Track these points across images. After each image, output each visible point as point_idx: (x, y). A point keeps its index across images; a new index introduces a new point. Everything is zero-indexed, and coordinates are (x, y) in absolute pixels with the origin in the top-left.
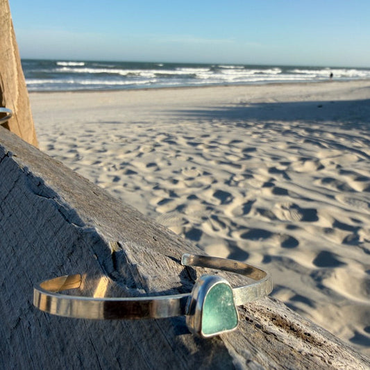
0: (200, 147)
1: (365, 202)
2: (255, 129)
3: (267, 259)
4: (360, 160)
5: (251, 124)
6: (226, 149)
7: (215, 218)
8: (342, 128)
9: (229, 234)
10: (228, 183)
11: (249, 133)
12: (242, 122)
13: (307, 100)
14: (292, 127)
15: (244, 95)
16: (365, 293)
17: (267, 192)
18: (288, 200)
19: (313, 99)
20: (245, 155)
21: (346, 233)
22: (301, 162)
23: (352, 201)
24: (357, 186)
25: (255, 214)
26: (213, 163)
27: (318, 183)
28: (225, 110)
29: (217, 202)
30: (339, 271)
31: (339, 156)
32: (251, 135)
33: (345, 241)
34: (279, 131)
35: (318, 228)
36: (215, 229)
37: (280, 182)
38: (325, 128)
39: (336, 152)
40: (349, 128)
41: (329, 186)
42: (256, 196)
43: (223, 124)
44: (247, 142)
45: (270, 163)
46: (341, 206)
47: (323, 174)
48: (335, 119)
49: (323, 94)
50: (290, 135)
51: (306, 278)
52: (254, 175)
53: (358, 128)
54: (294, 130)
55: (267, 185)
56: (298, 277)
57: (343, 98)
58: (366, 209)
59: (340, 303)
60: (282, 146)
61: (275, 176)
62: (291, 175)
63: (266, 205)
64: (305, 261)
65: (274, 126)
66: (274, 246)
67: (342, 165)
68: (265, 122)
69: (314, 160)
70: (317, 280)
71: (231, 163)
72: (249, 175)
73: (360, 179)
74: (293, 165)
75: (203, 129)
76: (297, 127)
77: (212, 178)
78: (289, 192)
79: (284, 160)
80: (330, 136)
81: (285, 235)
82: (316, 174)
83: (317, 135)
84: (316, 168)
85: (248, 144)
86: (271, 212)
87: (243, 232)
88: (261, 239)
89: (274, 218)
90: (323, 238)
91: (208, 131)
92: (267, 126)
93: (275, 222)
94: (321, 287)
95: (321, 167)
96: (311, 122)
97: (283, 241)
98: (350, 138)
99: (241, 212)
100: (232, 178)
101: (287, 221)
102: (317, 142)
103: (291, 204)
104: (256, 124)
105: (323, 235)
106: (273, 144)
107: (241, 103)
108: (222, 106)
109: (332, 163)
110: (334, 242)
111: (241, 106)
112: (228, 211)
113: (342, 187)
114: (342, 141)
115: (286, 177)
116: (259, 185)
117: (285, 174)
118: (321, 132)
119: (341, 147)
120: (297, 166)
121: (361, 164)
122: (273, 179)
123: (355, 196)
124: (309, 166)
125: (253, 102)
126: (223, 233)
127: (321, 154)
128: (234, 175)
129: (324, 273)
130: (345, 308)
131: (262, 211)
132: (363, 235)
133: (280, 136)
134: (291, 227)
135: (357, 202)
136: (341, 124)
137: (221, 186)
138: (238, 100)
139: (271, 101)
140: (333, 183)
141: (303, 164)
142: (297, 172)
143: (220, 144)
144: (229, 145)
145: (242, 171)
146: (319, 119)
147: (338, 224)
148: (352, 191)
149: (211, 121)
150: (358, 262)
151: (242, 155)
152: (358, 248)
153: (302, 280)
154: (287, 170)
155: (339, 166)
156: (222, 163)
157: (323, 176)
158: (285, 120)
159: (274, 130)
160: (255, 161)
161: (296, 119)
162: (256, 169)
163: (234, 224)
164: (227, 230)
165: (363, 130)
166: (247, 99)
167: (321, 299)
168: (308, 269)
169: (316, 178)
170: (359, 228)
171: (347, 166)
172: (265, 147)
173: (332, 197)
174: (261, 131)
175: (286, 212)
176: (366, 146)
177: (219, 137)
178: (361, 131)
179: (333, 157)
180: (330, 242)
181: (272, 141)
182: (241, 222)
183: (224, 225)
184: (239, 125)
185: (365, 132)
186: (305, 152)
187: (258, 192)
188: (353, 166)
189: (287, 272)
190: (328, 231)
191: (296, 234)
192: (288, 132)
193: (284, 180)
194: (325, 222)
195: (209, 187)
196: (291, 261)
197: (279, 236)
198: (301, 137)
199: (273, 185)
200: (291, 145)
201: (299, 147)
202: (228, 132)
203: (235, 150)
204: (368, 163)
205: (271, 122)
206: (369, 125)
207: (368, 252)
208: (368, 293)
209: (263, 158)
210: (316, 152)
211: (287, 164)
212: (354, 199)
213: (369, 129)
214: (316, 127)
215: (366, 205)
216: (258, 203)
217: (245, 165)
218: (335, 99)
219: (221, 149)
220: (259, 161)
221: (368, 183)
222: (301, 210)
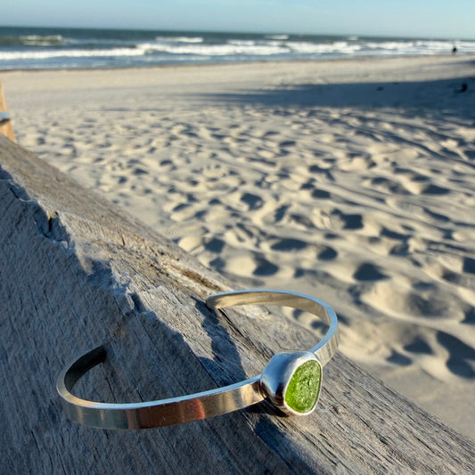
0: (227, 140)
2: (296, 117)
3: (299, 273)
4: (421, 156)
5: (292, 111)
6: (258, 142)
7: (241, 226)
8: (403, 116)
9: (257, 245)
10: (258, 184)
11: (289, 123)
12: (281, 109)
13: (364, 80)
14: (342, 115)
15: (284, 74)
16: (409, 309)
17: (306, 196)
18: (329, 204)
19: (373, 79)
20: (282, 150)
21: (394, 243)
22: (349, 159)
23: (405, 205)
24: (414, 188)
25: (289, 221)
26: (241, 160)
27: (367, 184)
28: (261, 93)
29: (244, 207)
30: (381, 286)
31: (396, 151)
32: (289, 126)
33: (393, 252)
34: (326, 120)
35: (361, 237)
36: (240, 239)
37: (321, 183)
38: (383, 117)
39: (393, 146)
40: (410, 116)
41: (380, 188)
42: (291, 200)
43: (257, 111)
44: (285, 134)
45: (311, 159)
46: (391, 211)
47: (374, 173)
48: (396, 105)
49: (385, 73)
50: (338, 125)
51: (344, 293)
52: (291, 175)
53: (422, 115)
54: (345, 119)
55: (307, 186)
56: (333, 292)
57: (409, 78)
58: (420, 214)
59: (378, 320)
60: (327, 139)
61: (315, 176)
62: (335, 175)
63: (303, 211)
64: (343, 273)
65: (320, 114)
66: (309, 258)
67: (398, 162)
68: (309, 109)
69: (365, 155)
70: (355, 295)
71: (263, 161)
72: (284, 174)
73: (418, 178)
74: (338, 162)
75: (232, 117)
76: (349, 115)
77: (240, 178)
78: (332, 196)
79: (328, 156)
80: (387, 127)
81: (322, 245)
82: (366, 172)
83: (371, 125)
84: (366, 165)
85: (287, 137)
86: (308, 219)
87: (273, 242)
88: (294, 250)
89: (311, 226)
90: (367, 249)
91: (238, 120)
92: (312, 114)
93: (313, 231)
94: (358, 303)
95: (373, 164)
96: (367, 110)
97: (319, 251)
98: (412, 128)
99: (272, 219)
100: (263, 179)
101: (326, 230)
102: (370, 134)
103: (332, 209)
104: (298, 111)
105: (366, 245)
106: (317, 136)
107: (282, 85)
108: (258, 88)
109: (386, 160)
110: (380, 254)
111: (281, 88)
112: (257, 218)
113: (395, 188)
114: (402, 132)
115: (330, 177)
116: (296, 187)
117: (328, 173)
118: (376, 121)
119: (398, 140)
120: (344, 164)
121: (421, 161)
122: (313, 180)
123: (410, 199)
124: (358, 163)
125: (297, 82)
126: (249, 244)
127: (374, 149)
128: (266, 174)
129: (363, 287)
130: (384, 326)
131: (297, 218)
132: (414, 245)
133: (326, 127)
134: (330, 236)
135: (410, 206)
136: (402, 111)
137: (250, 188)
138: (278, 80)
139: (320, 81)
140: (384, 184)
141: (351, 161)
142: (343, 171)
143: (252, 137)
144: (263, 138)
145: (276, 169)
146: (376, 105)
147: (386, 232)
148: (407, 193)
149: (242, 107)
150: (403, 274)
151: (277, 150)
152: (405, 259)
153: (338, 296)
154: (332, 168)
155: (394, 164)
156: (252, 160)
157: (374, 176)
158: (334, 105)
159: (320, 119)
160: (293, 156)
161: (348, 105)
162: (293, 167)
163: (263, 233)
164: (254, 240)
165: (428, 118)
166: (289, 79)
167: (360, 317)
168: (344, 283)
169: (365, 178)
170: (409, 237)
171: (404, 164)
172: (307, 141)
173: (382, 201)
174: (303, 120)
175: (326, 220)
176: (429, 139)
177: (251, 128)
178: (425, 120)
179: (388, 152)
180: (372, 252)
181: (316, 133)
182: (272, 230)
183: (250, 234)
184: (277, 113)
185: (430, 121)
186: (355, 147)
187: (294, 196)
188: (411, 163)
189: (321, 287)
190: (373, 240)
191: (335, 244)
192: (336, 121)
193: (327, 181)
194: (370, 230)
195: (235, 189)
196: (327, 275)
197: (315, 248)
198: (351, 127)
199: (313, 186)
200: (339, 138)
201: (347, 141)
202: (262, 121)
203: (270, 144)
204: (429, 159)
205: (317, 108)
206: (437, 113)
207: (417, 264)
208: (412, 308)
209: (303, 154)
210: (367, 145)
211: (332, 161)
212: (408, 203)
213: (436, 118)
214: (370, 115)
215: (421, 210)
216: (295, 209)
217: (281, 162)
218: (399, 79)
219: (253, 143)
220: (298, 157)
221: (427, 183)
222: (344, 217)
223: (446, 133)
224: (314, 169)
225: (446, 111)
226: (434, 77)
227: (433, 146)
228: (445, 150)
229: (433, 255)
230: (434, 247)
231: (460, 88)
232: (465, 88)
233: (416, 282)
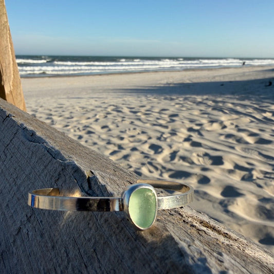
0: (139, 114)
1: (256, 151)
2: (177, 101)
4: (252, 122)
5: (174, 97)
6: (157, 115)
7: (150, 163)
8: (238, 99)
9: (161, 175)
10: (159, 139)
11: (173, 104)
12: (168, 97)
13: (213, 80)
14: (203, 100)
15: (168, 78)
16: (259, 215)
17: (187, 145)
18: (202, 150)
19: (217, 79)
20: (171, 119)
21: (244, 173)
22: (210, 124)
23: (247, 150)
24: (250, 140)
25: (179, 160)
26: (148, 125)
27: (222, 138)
28: (156, 88)
29: (152, 152)
30: (239, 200)
31: (237, 119)
32: (174, 106)
33: (243, 179)
34: (194, 102)
35: (223, 170)
36: (150, 172)
37: (195, 138)
38: (226, 100)
39: (235, 116)
40: (243, 99)
41: (230, 140)
42: (179, 148)
43: (155, 98)
44: (172, 110)
45: (188, 125)
46: (240, 154)
47: (225, 132)
48: (233, 93)
49: (224, 76)
50: (201, 105)
51: (216, 205)
52: (178, 133)
53: (249, 99)
54: (205, 102)
55: (187, 139)
56: (210, 204)
57: (238, 79)
58: (257, 156)
59: (240, 223)
60: (196, 113)
61: (192, 134)
62: (203, 133)
63: (186, 154)
64: (215, 193)
65: (191, 99)
66: (193, 182)
67: (239, 125)
68: (184, 96)
69: (220, 122)
70: (224, 206)
71: (161, 125)
72: (174, 133)
73: (252, 134)
74: (204, 126)
75: (141, 101)
76: (207, 99)
77: (148, 135)
78: (203, 145)
79: (198, 122)
80: (230, 105)
81: (200, 175)
82: (221, 131)
83: (221, 105)
84: (221, 127)
85: (173, 111)
86: (190, 159)
87: (170, 173)
88: (183, 178)
89: (192, 163)
90: (228, 177)
91: (144, 103)
92: (186, 99)
93: (193, 166)
94: (227, 211)
95: (225, 127)
96: (217, 96)
97: (199, 179)
98: (244, 106)
99: (169, 159)
100: (162, 136)
101: (201, 165)
102: (221, 110)
103: (204, 153)
104: (178, 98)
105: (227, 174)
106: (190, 112)
107: (167, 84)
108: (154, 85)
110: (235, 180)
111: (167, 85)
112: (160, 159)
113: (240, 141)
114: (239, 109)
115: (200, 134)
116: (181, 140)
117: (198, 132)
118: (224, 102)
119: (237, 113)
120: (207, 127)
121: (253, 124)
122: (191, 136)
123: (249, 146)
124: (216, 126)
125: (175, 82)
126: (156, 174)
127: (224, 118)
128: (163, 133)
129: (229, 201)
130: (245, 227)
131: (184, 158)
132: (255, 174)
133: (195, 106)
134: (204, 169)
135: (250, 151)
136: (237, 97)
137: (154, 141)
138: (165, 82)
139: (188, 82)
140: (233, 138)
141: (212, 125)
142: (208, 131)
143: (153, 112)
144: (159, 113)
145: (168, 130)
146: (222, 94)
147: (237, 167)
148: (247, 143)
149: (146, 96)
150: (253, 193)
151: (168, 120)
152: (252, 183)
153: (214, 207)
154: (200, 129)
155: (237, 126)
156: (154, 125)
157: (226, 133)
158: (198, 94)
159: (191, 102)
160: (178, 123)
161: (206, 94)
162: (179, 129)
163: (164, 168)
164: (159, 172)
165: (253, 101)
166: (171, 81)
167: (228, 220)
168: (217, 199)
169: (221, 135)
170: (252, 169)
171: (243, 126)
172: (185, 114)
173: (233, 148)
174: (181, 102)
175: (201, 159)
176: (255, 112)
177: (152, 107)
178: (251, 102)
179: (233, 120)
180: (232, 179)
181: (189, 109)
182: (169, 166)
183: (157, 169)
184: (166, 99)
185: (254, 102)
186: (213, 117)
187: (180, 145)
188: (247, 126)
189: (202, 201)
190: (230, 172)
191: (208, 174)
192: (200, 103)
193: (199, 136)
194: (228, 165)
195: (146, 142)
196: (205, 194)
197: (196, 176)
199: (191, 140)
200: (203, 112)
201: (208, 114)
202: (158, 103)
203: (163, 116)
204: (257, 123)
205: (188, 96)
206: (257, 97)
207: (260, 186)
208: (261, 215)
209: (183, 121)
210: (220, 116)
211: (200, 125)
212: (249, 149)
213: (257, 100)
214: (219, 99)
215: (256, 153)
216: (181, 153)
217: (171, 126)
218: (233, 80)
219: (154, 115)
220: (181, 123)
221: (258, 137)
222: (211, 158)
223: (264, 109)
224: (190, 130)
225: (262, 96)
226: (252, 78)
227: (258, 116)
228: (265, 118)
229: (268, 181)
230: (268, 176)
231: (268, 84)
232: (270, 84)
233: (261, 198)
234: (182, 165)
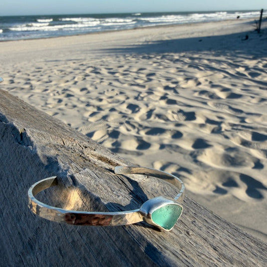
0: (117, 75)
1: (226, 105)
2: (155, 60)
3: (162, 146)
4: (225, 77)
5: (152, 56)
6: (135, 75)
7: (128, 122)
8: (214, 55)
9: (138, 133)
10: (136, 98)
11: (150, 63)
12: (146, 55)
13: (191, 36)
14: (180, 57)
15: (147, 36)
16: (224, 163)
17: (163, 103)
18: (176, 107)
19: (196, 35)
20: (148, 79)
21: (213, 126)
22: (185, 81)
23: (218, 105)
24: (222, 95)
25: (155, 118)
26: (126, 85)
27: (196, 94)
29: (129, 112)
30: (208, 151)
31: (211, 75)
32: (152, 64)
33: (213, 132)
34: (171, 60)
35: (195, 125)
36: (128, 130)
37: (171, 95)
38: (203, 56)
39: (209, 73)
40: (218, 55)
41: (204, 96)
42: (155, 106)
43: (133, 57)
44: (149, 69)
45: (165, 83)
46: (211, 109)
47: (200, 88)
48: (210, 50)
49: (203, 32)
50: (178, 62)
51: (187, 156)
52: (154, 92)
53: (225, 55)
54: (182, 59)
55: (163, 98)
56: (182, 156)
57: (216, 34)
58: (227, 109)
59: (207, 170)
60: (173, 71)
61: (168, 92)
62: (179, 90)
63: (162, 112)
64: (186, 145)
65: (168, 57)
66: (167, 138)
67: (213, 81)
68: (161, 54)
69: (195, 79)
70: (194, 157)
71: (138, 85)
72: (150, 92)
73: (224, 90)
74: (180, 84)
75: (119, 61)
76: (184, 56)
77: (125, 95)
78: (177, 102)
79: (174, 80)
80: (206, 62)
81: (174, 130)
82: (195, 88)
83: (197, 61)
84: (195, 84)
85: (150, 71)
86: (165, 116)
87: (147, 130)
88: (158, 134)
89: (167, 120)
90: (198, 131)
91: (123, 63)
92: (163, 57)
93: (168, 122)
94: (196, 161)
95: (199, 84)
96: (194, 53)
97: (173, 134)
98: (219, 62)
99: (146, 117)
100: (139, 95)
101: (175, 121)
102: (196, 67)
103: (178, 110)
104: (156, 56)
105: (198, 128)
106: (167, 70)
107: (146, 41)
108: (132, 44)
110: (206, 133)
111: (146, 43)
112: (137, 118)
113: (212, 96)
114: (214, 65)
115: (176, 92)
116: (158, 99)
117: (174, 90)
118: (199, 59)
119: (212, 69)
120: (183, 84)
121: (226, 80)
122: (167, 94)
123: (221, 101)
124: (191, 83)
125: (154, 40)
126: (133, 132)
127: (199, 75)
128: (140, 93)
129: (198, 152)
130: (211, 173)
131: (159, 116)
132: (224, 127)
133: (172, 64)
134: (178, 125)
135: (221, 105)
136: (213, 53)
137: (132, 101)
138: (143, 39)
139: (167, 39)
140: (206, 94)
141: (187, 82)
142: (183, 88)
143: (131, 72)
144: (137, 72)
145: (146, 89)
146: (198, 50)
147: (209, 121)
148: (219, 98)
149: (124, 56)
150: (220, 144)
151: (146, 79)
152: (220, 135)
153: (185, 158)
154: (176, 87)
155: (211, 82)
156: (132, 85)
157: (200, 90)
158: (176, 52)
159: (168, 60)
160: (155, 82)
161: (183, 51)
162: (155, 88)
163: (140, 126)
164: (136, 130)
165: (228, 56)
166: (149, 38)
167: (197, 169)
168: (188, 151)
169: (195, 91)
170: (221, 123)
171: (216, 82)
172: (162, 72)
173: (205, 103)
174: (159, 61)
175: (175, 116)
176: (229, 67)
177: (130, 67)
178: (226, 57)
179: (207, 76)
180: (203, 133)
181: (167, 68)
182: (145, 124)
183: (134, 127)
184: (144, 58)
185: (229, 58)
186: (189, 74)
187: (156, 104)
188: (220, 81)
189: (175, 154)
190: (202, 126)
191: (181, 129)
192: (177, 60)
193: (174, 94)
194: (200, 120)
195: (124, 102)
196: (178, 147)
197: (170, 132)
199: (167, 98)
200: (179, 69)
201: (184, 71)
202: (136, 62)
203: (141, 75)
204: (230, 79)
205: (166, 54)
206: (232, 52)
207: (227, 137)
208: (226, 162)
209: (160, 80)
210: (196, 73)
211: (176, 83)
212: (220, 104)
213: (232, 55)
214: (196, 56)
215: (227, 107)
216: (157, 111)
217: (148, 85)
218: (211, 35)
219: (132, 75)
220: (158, 82)
221: (229, 92)
222: (185, 114)
223: (238, 64)
224: (167, 88)
225: (237, 51)
226: (230, 32)
227: (231, 72)
228: (238, 73)
229: (235, 132)
230: (235, 127)
231: (244, 38)
232: (247, 37)
233: (227, 147)
234: (158, 122)
